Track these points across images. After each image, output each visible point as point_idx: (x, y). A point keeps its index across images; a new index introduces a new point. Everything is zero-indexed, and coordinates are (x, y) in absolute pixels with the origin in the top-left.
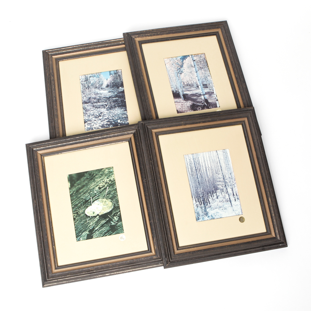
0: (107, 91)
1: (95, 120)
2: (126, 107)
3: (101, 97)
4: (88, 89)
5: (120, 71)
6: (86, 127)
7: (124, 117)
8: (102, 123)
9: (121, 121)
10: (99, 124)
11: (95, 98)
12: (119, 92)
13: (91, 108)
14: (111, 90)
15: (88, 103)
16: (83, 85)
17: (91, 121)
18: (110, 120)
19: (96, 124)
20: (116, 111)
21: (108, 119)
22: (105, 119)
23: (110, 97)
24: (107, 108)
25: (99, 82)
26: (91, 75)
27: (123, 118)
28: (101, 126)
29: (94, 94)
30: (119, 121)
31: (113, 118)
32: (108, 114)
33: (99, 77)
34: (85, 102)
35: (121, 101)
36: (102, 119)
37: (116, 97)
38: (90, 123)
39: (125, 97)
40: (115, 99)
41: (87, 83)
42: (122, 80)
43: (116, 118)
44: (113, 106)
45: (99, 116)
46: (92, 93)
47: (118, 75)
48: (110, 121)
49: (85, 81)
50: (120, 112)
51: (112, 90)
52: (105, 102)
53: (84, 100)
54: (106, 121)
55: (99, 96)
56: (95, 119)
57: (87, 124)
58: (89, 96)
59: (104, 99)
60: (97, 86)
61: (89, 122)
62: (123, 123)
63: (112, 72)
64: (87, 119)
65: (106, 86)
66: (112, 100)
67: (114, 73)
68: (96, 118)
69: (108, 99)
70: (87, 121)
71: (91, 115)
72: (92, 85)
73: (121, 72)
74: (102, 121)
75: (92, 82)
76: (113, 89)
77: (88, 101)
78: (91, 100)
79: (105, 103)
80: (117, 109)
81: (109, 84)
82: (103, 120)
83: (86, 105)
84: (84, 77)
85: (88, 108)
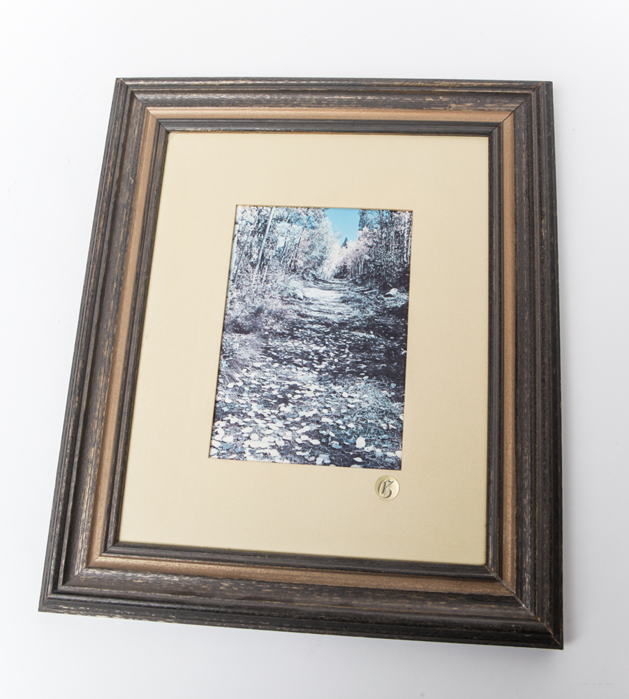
0: (332, 296)
1: (262, 417)
2: (404, 384)
3: (307, 316)
4: (261, 269)
5: (407, 216)
6: (216, 437)
7: (384, 426)
8: (288, 435)
9: (368, 442)
10: (271, 439)
11: (279, 317)
12: (385, 309)
13: (253, 358)
14: (352, 295)
15: (247, 333)
16: (242, 248)
17: (245, 415)
18: (325, 427)
19: (262, 436)
20: (356, 390)
21: (318, 422)
22: (304, 419)
23: (342, 325)
24: (320, 372)
25: (312, 247)
26: (281, 212)
27: (378, 434)
28: (279, 450)
29: (278, 296)
30: (361, 442)
31: (340, 421)
32: (322, 399)
33: (313, 228)
34: (238, 325)
35: (389, 351)
36: (289, 415)
37: (367, 330)
38: (236, 424)
39: (406, 338)
40: (361, 335)
41: (260, 241)
42: (409, 258)
43: (351, 425)
44: (348, 369)
45: (280, 401)
46: (273, 293)
47: (392, 234)
48: (324, 432)
49: (253, 233)
50: (371, 402)
51: (359, 297)
52: (316, 343)
53: (233, 314)
54: (307, 429)
55: (297, 308)
56: (260, 412)
57: (223, 424)
58: (258, 303)
59: (314, 326)
60: (300, 263)
61: (234, 420)
62: (374, 457)
63: (371, 217)
64: (228, 400)
65: (337, 271)
66: (348, 339)
67: (380, 223)
68: (267, 405)
69: (333, 331)
70: (226, 414)
71: (247, 389)
72: (280, 256)
73: (410, 222)
74: (287, 425)
75: (280, 244)
76: (361, 288)
77: (247, 323)
78: (264, 319)
79: (315, 348)
80: (363, 384)
81: (349, 264)
82: (294, 423)
83: (235, 340)
84: (256, 213)
85: (244, 354)
